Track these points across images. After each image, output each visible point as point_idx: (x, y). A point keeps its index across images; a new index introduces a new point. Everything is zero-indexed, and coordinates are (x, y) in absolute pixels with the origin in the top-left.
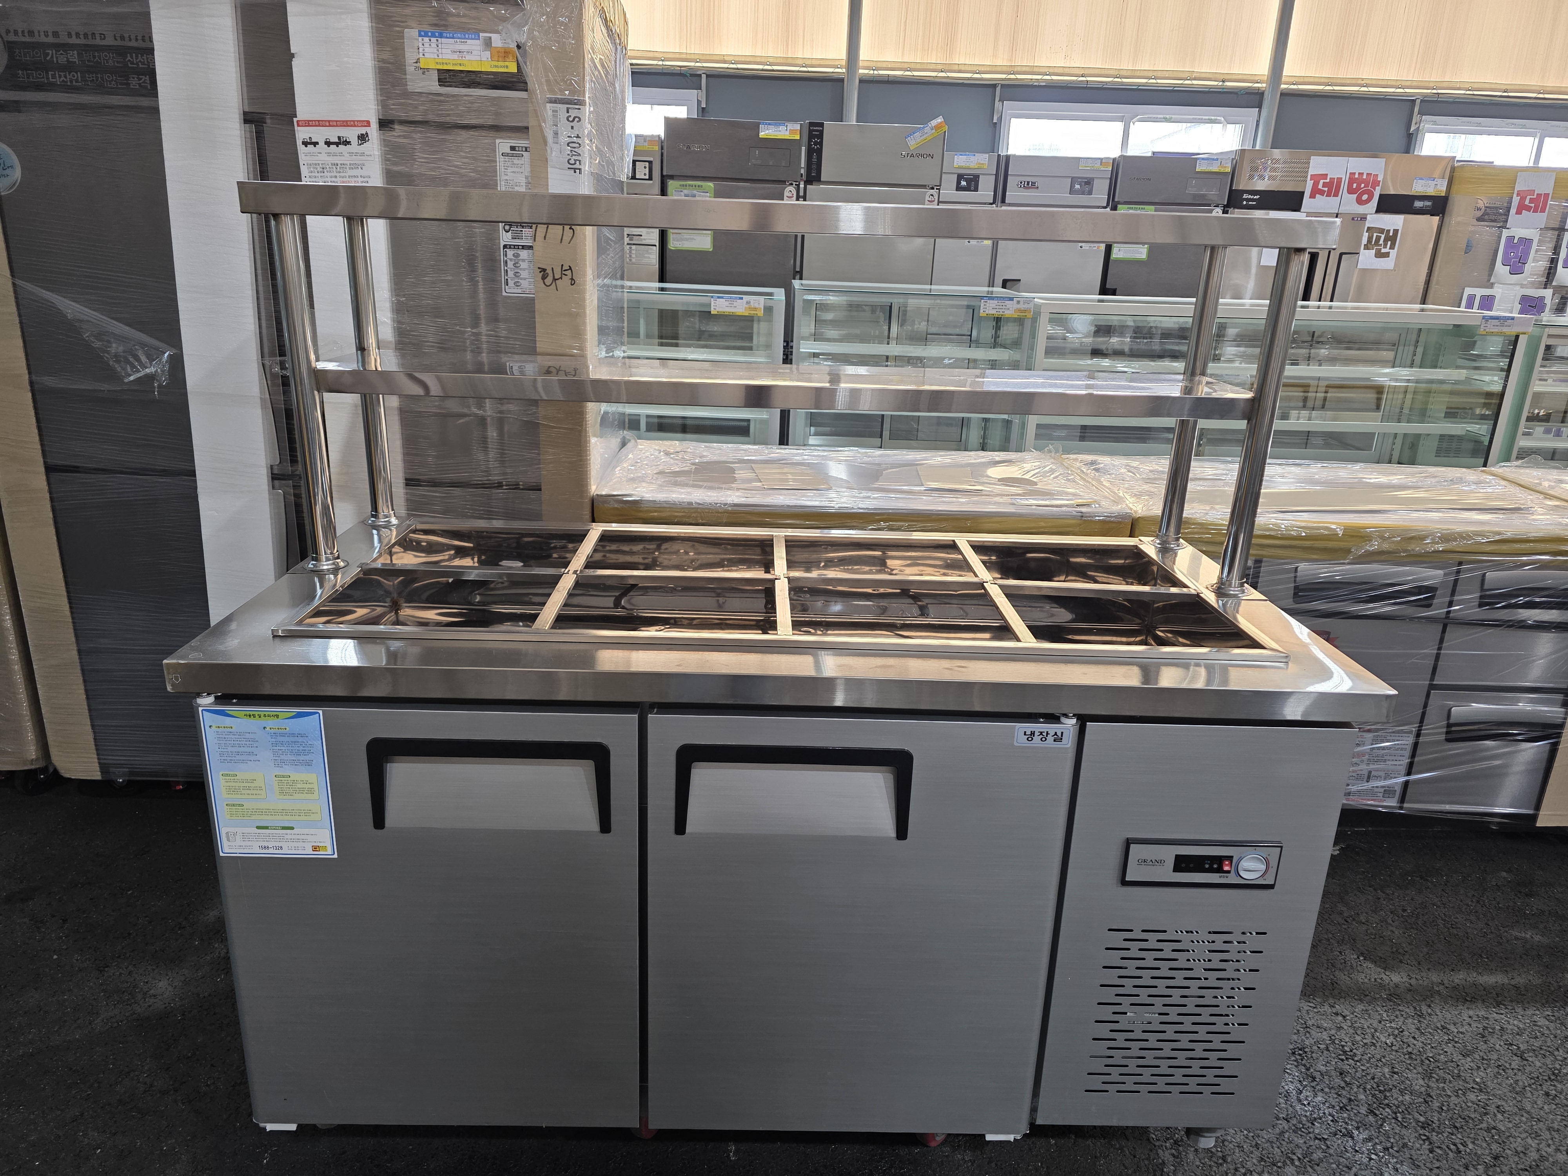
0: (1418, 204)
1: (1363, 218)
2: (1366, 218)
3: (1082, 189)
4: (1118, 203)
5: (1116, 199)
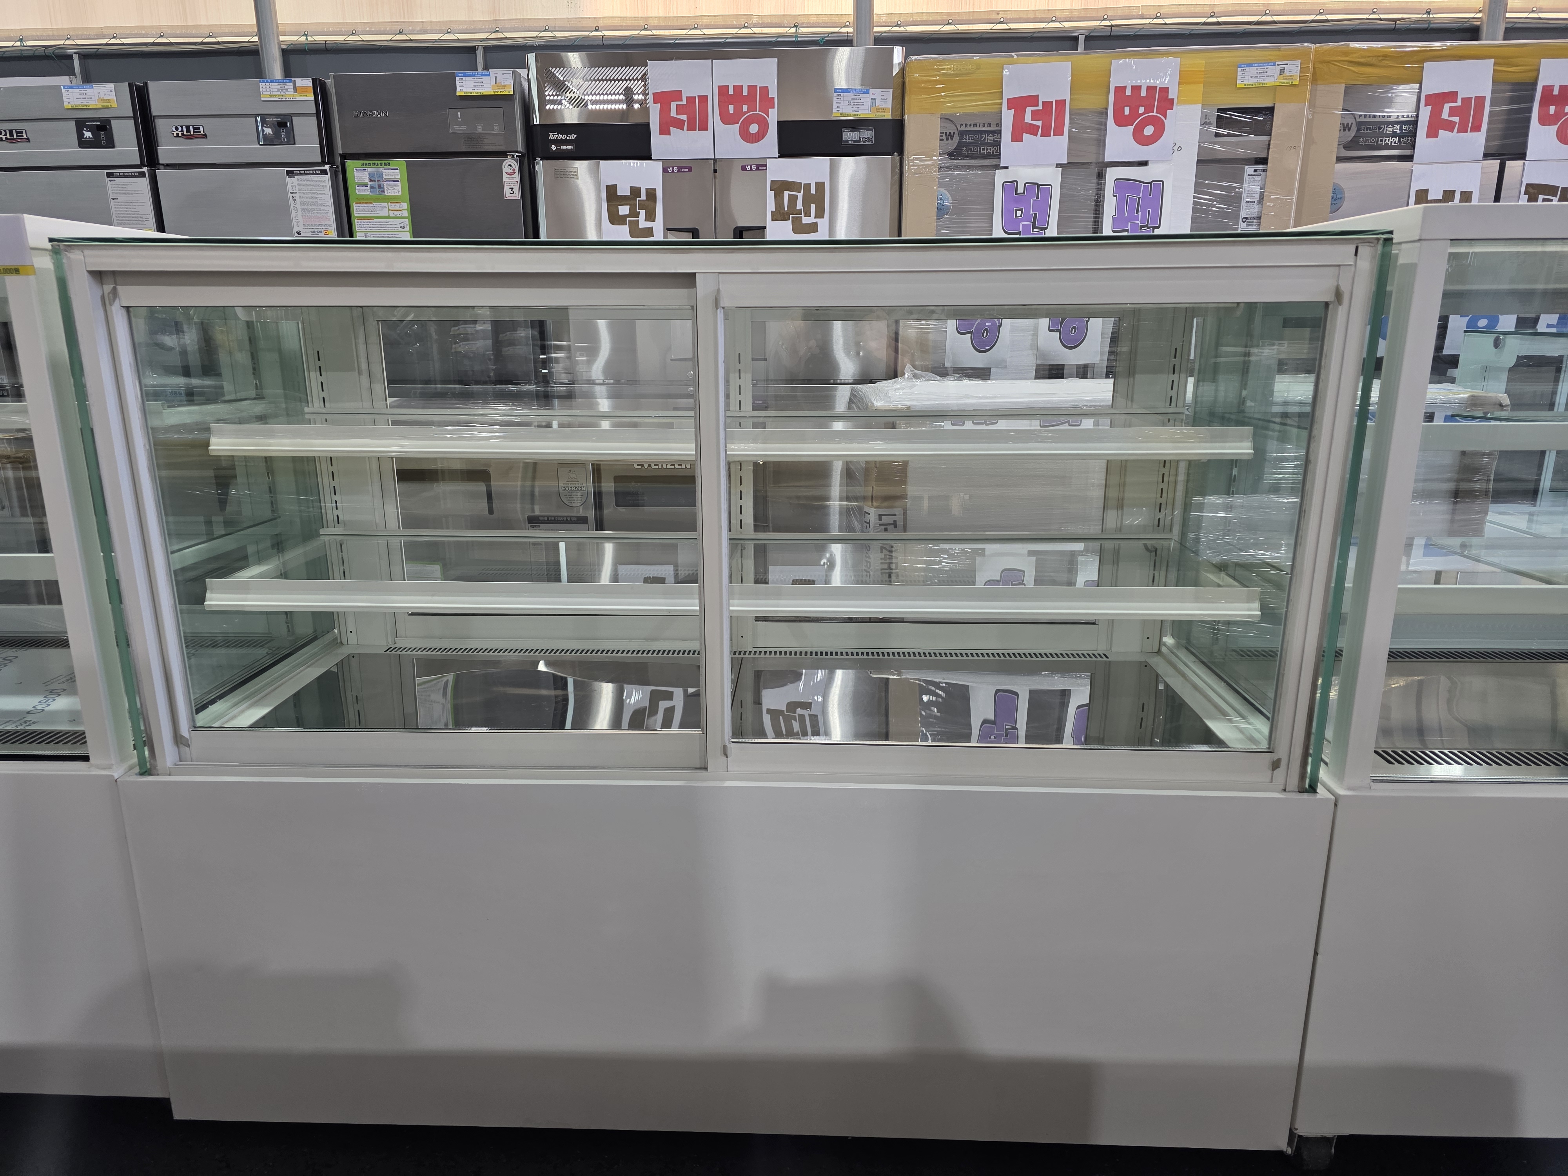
0: (850, 136)
1: (761, 167)
2: (765, 166)
3: (277, 134)
4: (345, 156)
5: (339, 149)
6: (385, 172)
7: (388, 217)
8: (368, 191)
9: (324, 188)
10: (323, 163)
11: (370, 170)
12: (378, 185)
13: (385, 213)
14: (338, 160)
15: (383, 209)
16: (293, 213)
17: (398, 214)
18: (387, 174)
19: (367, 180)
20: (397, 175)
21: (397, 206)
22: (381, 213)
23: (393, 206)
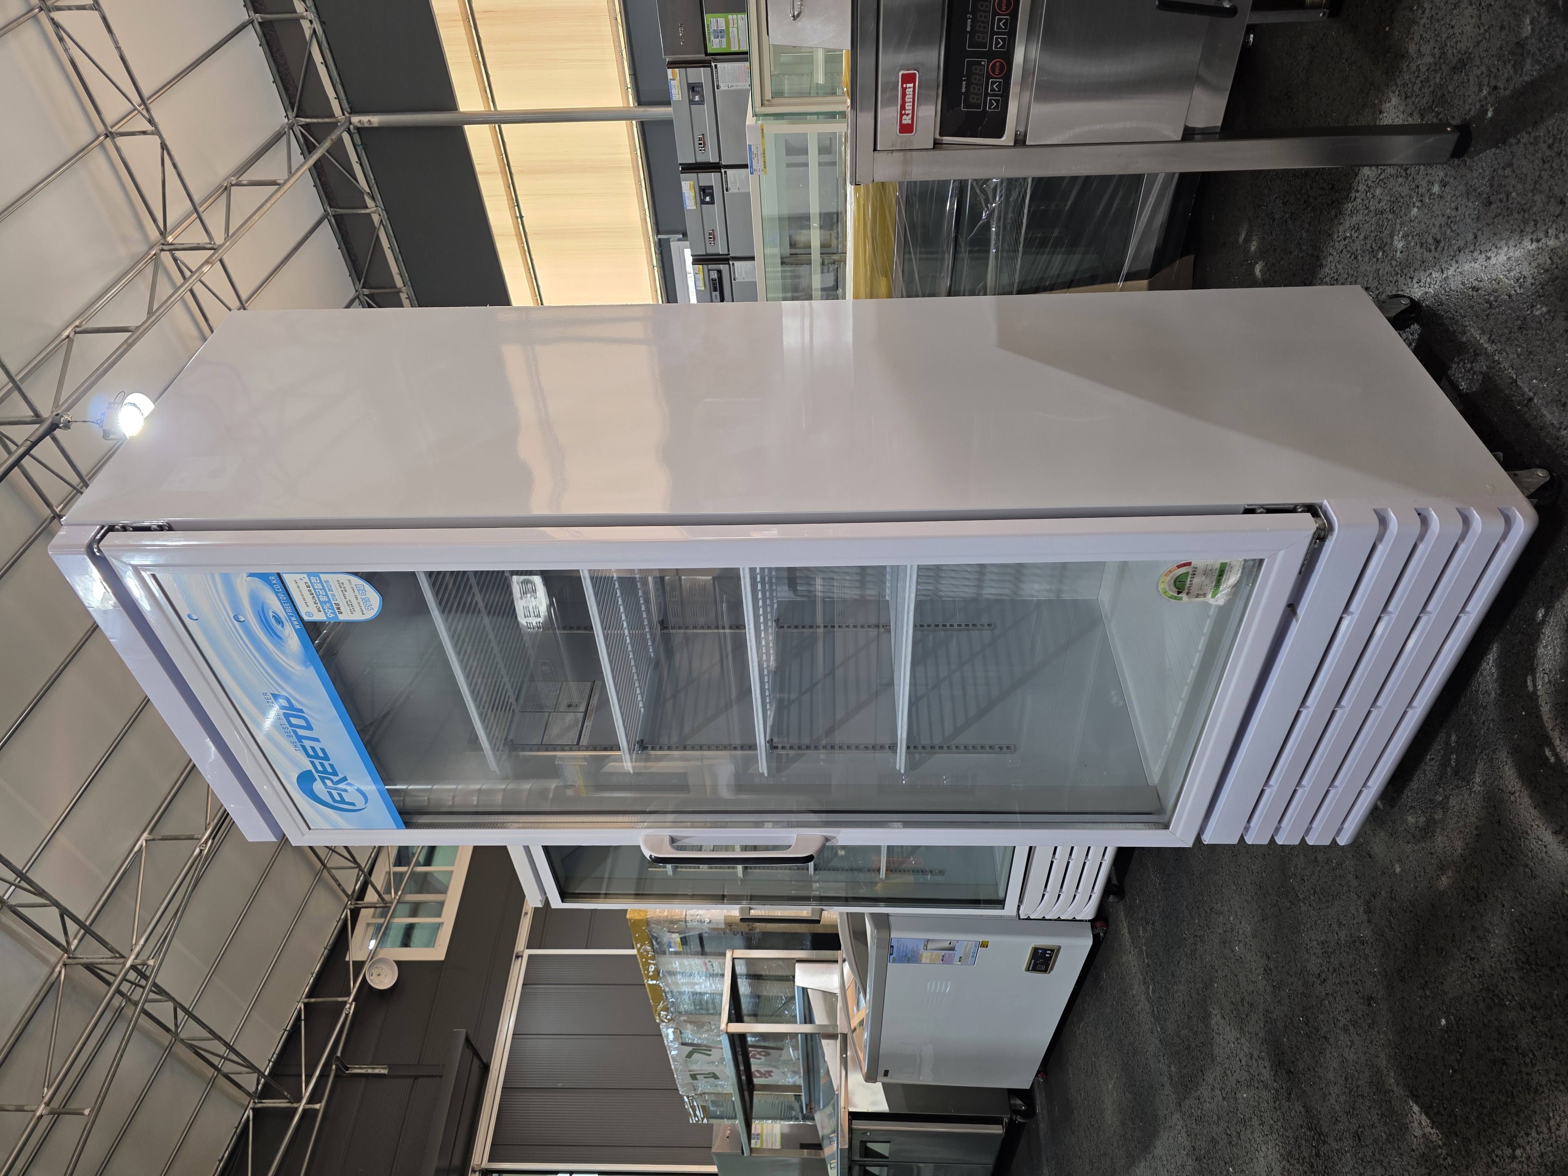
3: (698, 93)
4: (707, 54)
5: (702, 56)
6: (713, 28)
7: (737, 28)
8: (724, 40)
9: (724, 67)
10: (711, 66)
11: (712, 38)
12: (720, 34)
13: (735, 30)
14: (709, 58)
15: (733, 31)
16: (739, 87)
17: (735, 21)
18: (714, 27)
19: (717, 40)
20: (713, 20)
21: (731, 21)
22: (736, 32)
23: (731, 25)
